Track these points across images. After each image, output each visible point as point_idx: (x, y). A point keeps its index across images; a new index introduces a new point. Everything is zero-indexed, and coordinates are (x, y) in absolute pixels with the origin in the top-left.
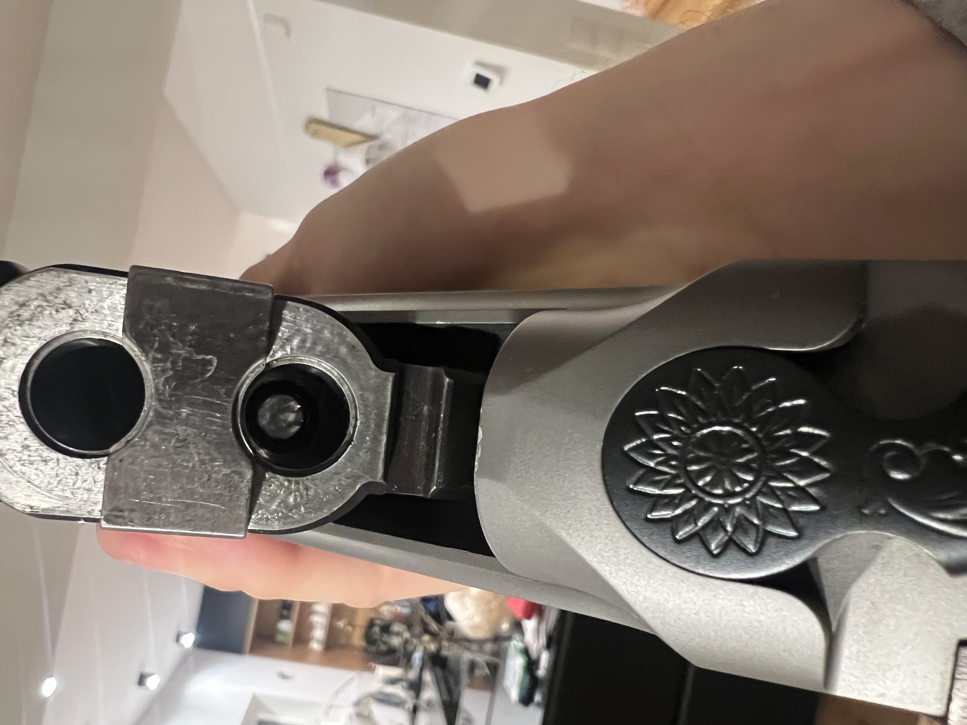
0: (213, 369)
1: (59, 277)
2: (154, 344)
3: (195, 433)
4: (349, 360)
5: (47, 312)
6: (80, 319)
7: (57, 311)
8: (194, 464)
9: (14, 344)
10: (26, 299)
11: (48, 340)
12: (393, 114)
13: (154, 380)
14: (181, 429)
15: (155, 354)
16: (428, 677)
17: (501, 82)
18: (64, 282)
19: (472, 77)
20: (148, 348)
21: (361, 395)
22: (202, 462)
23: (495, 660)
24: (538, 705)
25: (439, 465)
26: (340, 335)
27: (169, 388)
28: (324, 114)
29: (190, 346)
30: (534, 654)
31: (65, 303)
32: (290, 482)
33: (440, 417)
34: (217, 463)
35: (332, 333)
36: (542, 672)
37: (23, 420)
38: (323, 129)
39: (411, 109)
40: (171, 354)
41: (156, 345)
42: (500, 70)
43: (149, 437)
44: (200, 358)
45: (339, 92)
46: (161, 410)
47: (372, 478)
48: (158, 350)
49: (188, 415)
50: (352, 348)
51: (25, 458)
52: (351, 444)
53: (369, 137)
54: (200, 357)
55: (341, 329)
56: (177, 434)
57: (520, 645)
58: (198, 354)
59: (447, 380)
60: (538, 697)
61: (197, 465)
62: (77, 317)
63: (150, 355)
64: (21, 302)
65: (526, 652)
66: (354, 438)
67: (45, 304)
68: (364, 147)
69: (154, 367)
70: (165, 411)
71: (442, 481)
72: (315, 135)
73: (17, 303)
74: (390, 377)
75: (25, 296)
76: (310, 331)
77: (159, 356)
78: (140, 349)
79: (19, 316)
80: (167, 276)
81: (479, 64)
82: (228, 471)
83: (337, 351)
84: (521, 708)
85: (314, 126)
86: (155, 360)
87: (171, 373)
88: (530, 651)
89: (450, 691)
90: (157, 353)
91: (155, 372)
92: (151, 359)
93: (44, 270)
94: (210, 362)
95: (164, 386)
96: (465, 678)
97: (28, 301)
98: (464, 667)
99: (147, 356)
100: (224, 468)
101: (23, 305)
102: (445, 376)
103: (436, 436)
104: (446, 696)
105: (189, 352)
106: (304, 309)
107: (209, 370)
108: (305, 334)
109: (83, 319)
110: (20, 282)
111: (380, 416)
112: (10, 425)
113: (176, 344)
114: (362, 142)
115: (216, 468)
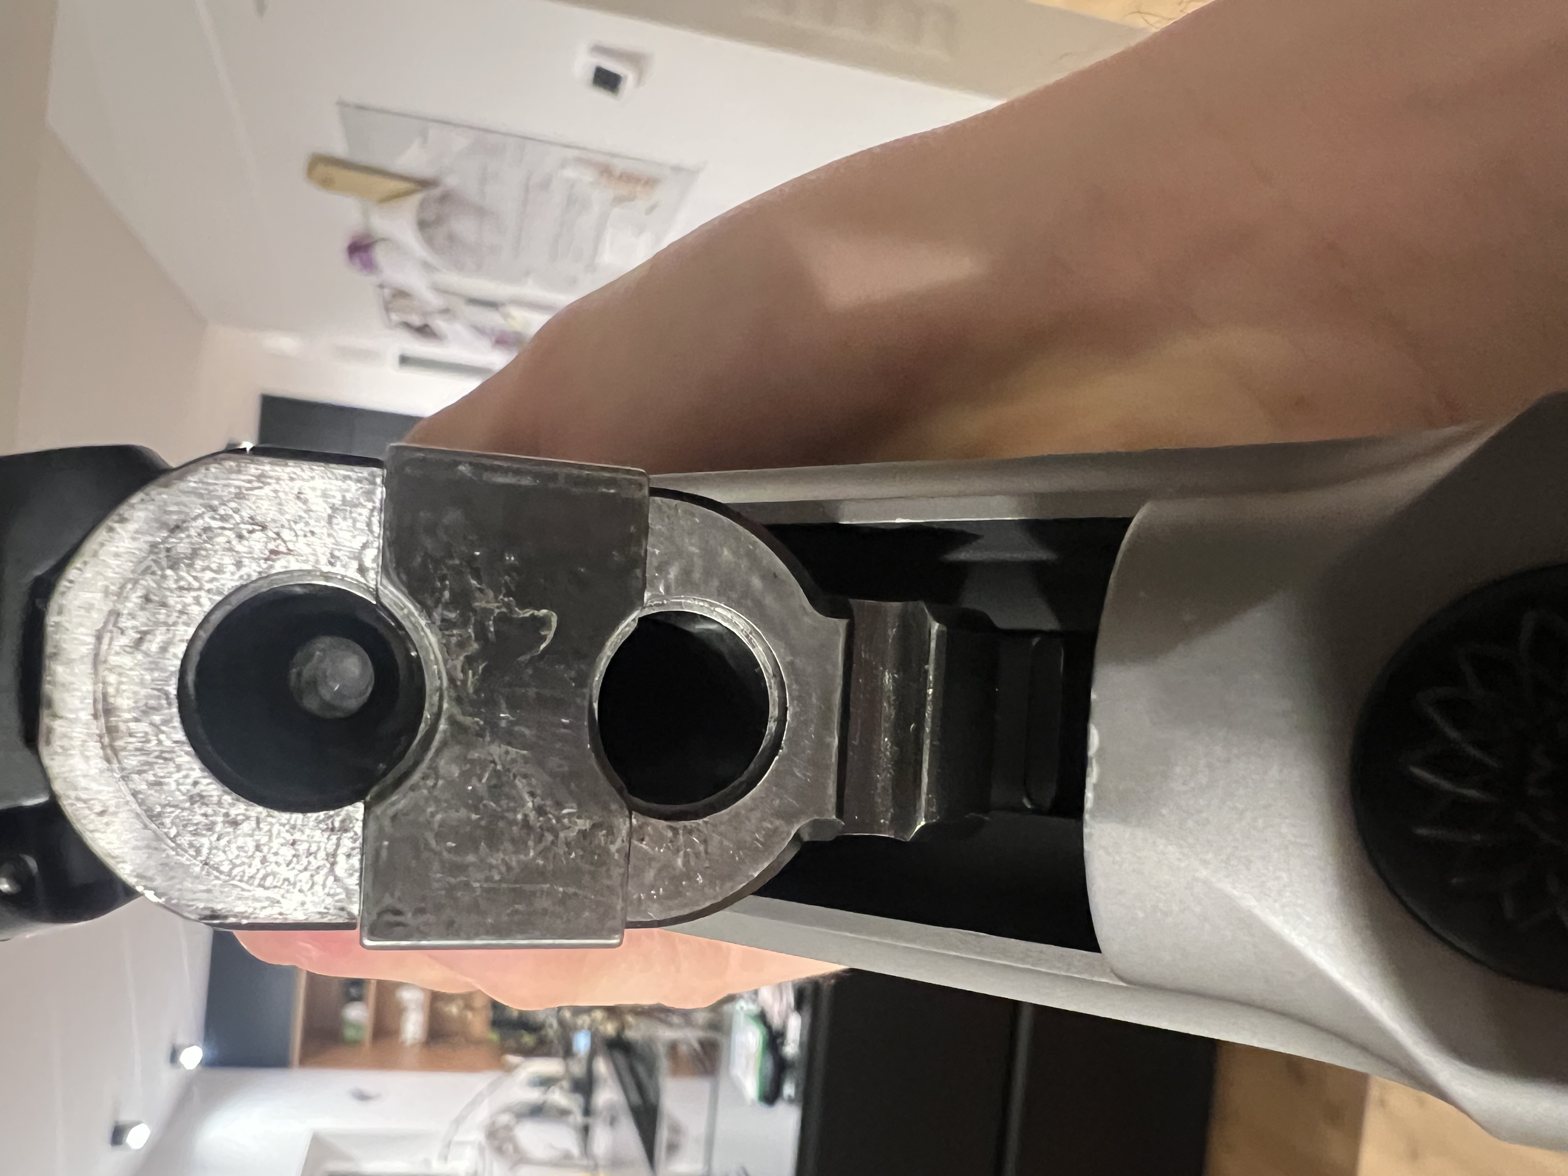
0: (550, 635)
1: (239, 472)
2: (442, 595)
3: (524, 756)
4: (769, 600)
5: (221, 540)
6: (282, 548)
7: (240, 537)
8: (526, 816)
9: (164, 605)
10: (182, 517)
11: (226, 593)
12: (460, 141)
13: (445, 662)
14: (497, 750)
15: (446, 613)
16: (602, 1067)
17: (639, 80)
18: (250, 482)
19: (590, 75)
20: (430, 602)
21: (792, 663)
22: (540, 811)
23: (711, 1035)
24: (791, 1101)
25: (929, 783)
26: (751, 556)
27: (474, 675)
28: (339, 148)
29: (507, 595)
30: (776, 1021)
31: (253, 520)
32: (675, 830)
33: (926, 694)
34: (565, 811)
35: (735, 553)
36: (791, 1048)
37: (189, 749)
38: (338, 174)
39: (487, 131)
40: (474, 611)
41: (447, 594)
42: (636, 59)
43: (442, 771)
44: (527, 615)
45: (361, 108)
46: (460, 718)
47: (819, 813)
48: (451, 605)
49: (511, 723)
50: (771, 578)
51: (198, 818)
52: (777, 754)
53: (424, 184)
54: (528, 613)
55: (754, 544)
56: (494, 762)
57: (753, 1008)
58: (523, 606)
59: (935, 627)
60: (789, 1089)
61: (532, 815)
62: (277, 547)
63: (436, 616)
64: (172, 524)
65: (762, 1018)
66: (783, 742)
67: (215, 524)
68: (415, 200)
69: (444, 636)
70: (468, 720)
71: (935, 811)
72: (326, 183)
73: (163, 525)
74: (841, 624)
75: (179, 512)
76: (697, 551)
77: (452, 615)
78: (417, 604)
79: (168, 550)
80: (460, 463)
81: (599, 49)
82: (583, 824)
83: (748, 585)
84: (764, 1110)
85: (321, 169)
86: (446, 625)
87: (475, 646)
88: (769, 1016)
89: (641, 1089)
90: (450, 611)
91: (446, 647)
92: (438, 623)
93: (210, 460)
94: (543, 622)
95: (464, 671)
96: (664, 1064)
97: (184, 521)
98: (661, 1050)
99: (430, 615)
100: (579, 817)
101: (176, 528)
102: (930, 618)
103: (920, 729)
104: (636, 1098)
105: (508, 605)
106: (685, 512)
107: (544, 638)
108: (691, 555)
109: (289, 549)
110: (166, 486)
111: (826, 699)
112: (165, 759)
113: (481, 590)
114: (407, 193)
115: (566, 821)
